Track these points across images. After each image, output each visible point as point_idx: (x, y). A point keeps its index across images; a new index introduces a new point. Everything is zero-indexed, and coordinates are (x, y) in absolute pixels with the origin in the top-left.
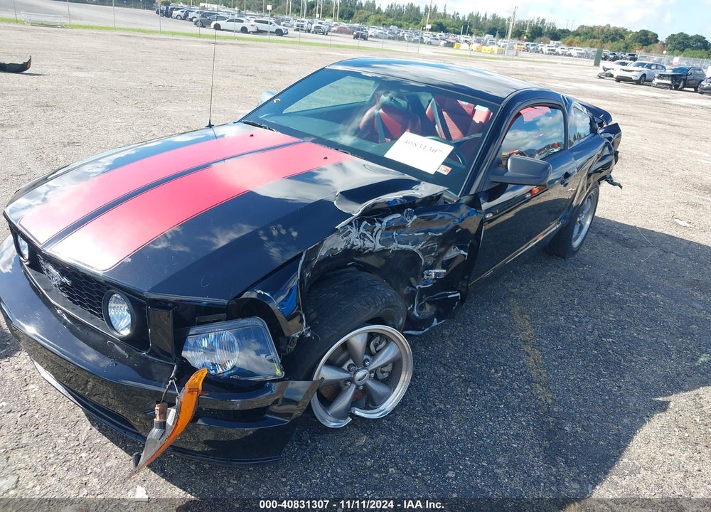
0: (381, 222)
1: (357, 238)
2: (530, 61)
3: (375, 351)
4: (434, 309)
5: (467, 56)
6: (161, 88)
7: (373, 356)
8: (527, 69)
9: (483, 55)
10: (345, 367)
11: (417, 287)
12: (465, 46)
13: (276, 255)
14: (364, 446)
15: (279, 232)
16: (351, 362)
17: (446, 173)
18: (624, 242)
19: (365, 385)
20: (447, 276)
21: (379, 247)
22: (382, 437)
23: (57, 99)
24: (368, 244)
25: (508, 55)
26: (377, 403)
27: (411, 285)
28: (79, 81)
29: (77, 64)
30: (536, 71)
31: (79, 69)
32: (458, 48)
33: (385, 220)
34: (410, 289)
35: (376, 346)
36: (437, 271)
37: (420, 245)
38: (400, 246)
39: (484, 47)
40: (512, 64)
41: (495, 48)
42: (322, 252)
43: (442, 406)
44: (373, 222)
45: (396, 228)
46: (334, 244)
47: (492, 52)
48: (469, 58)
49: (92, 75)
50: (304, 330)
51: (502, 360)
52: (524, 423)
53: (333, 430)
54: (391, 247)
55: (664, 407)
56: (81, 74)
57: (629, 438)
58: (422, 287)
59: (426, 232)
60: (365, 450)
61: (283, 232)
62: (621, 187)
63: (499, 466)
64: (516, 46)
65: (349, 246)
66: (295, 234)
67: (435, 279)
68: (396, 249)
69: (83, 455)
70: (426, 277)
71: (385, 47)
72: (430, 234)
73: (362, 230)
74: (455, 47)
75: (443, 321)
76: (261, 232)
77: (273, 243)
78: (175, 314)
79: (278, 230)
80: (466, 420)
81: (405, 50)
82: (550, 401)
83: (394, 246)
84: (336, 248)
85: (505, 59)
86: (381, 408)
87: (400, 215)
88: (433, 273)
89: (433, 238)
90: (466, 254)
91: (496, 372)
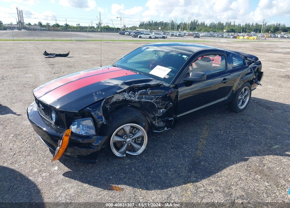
0: (138, 92)
1: (128, 96)
2: (271, 41)
3: (134, 133)
4: (165, 124)
5: (242, 41)
6: (111, 60)
7: (134, 135)
8: (268, 45)
9: (250, 40)
10: (124, 137)
11: (156, 115)
12: (241, 38)
13: (96, 99)
14: (128, 163)
15: (99, 93)
16: (125, 136)
17: (167, 78)
18: (268, 108)
19: (131, 144)
20: (167, 112)
21: (137, 100)
22: (135, 161)
23: (75, 64)
24: (132, 99)
25: (261, 40)
26: (136, 151)
27: (154, 115)
28: (84, 58)
29: (86, 53)
30: (272, 45)
31: (86, 54)
32: (239, 38)
33: (139, 92)
34: (153, 116)
35: (135, 132)
36: (163, 110)
37: (153, 100)
38: (145, 100)
39: (250, 37)
40: (261, 43)
41: (255, 37)
42: (114, 100)
43: (160, 154)
44: (135, 92)
45: (143, 94)
46: (118, 97)
47: (254, 39)
48: (242, 42)
49: (89, 56)
50: (103, 121)
51: (189, 143)
52: (187, 161)
53: (120, 158)
54: (142, 100)
55: (246, 160)
56: (85, 56)
57: (225, 168)
58: (158, 115)
59: (155, 96)
60: (127, 163)
61: (100, 93)
62: (261, 85)
63: (170, 171)
64: (265, 36)
65: (124, 99)
66: (104, 94)
67: (163, 113)
68: (144, 101)
69: (45, 158)
70: (159, 112)
71: (206, 40)
72: (157, 96)
73: (130, 94)
74: (237, 38)
75: (169, 129)
76: (94, 93)
77: (96, 96)
78: (66, 115)
79: (99, 92)
80: (166, 158)
81: (214, 41)
82: (200, 155)
83: (143, 100)
84: (120, 99)
85: (258, 42)
86: (137, 152)
87: (145, 90)
88: (161, 111)
89: (158, 98)
90: (172, 104)
91: (185, 146)
